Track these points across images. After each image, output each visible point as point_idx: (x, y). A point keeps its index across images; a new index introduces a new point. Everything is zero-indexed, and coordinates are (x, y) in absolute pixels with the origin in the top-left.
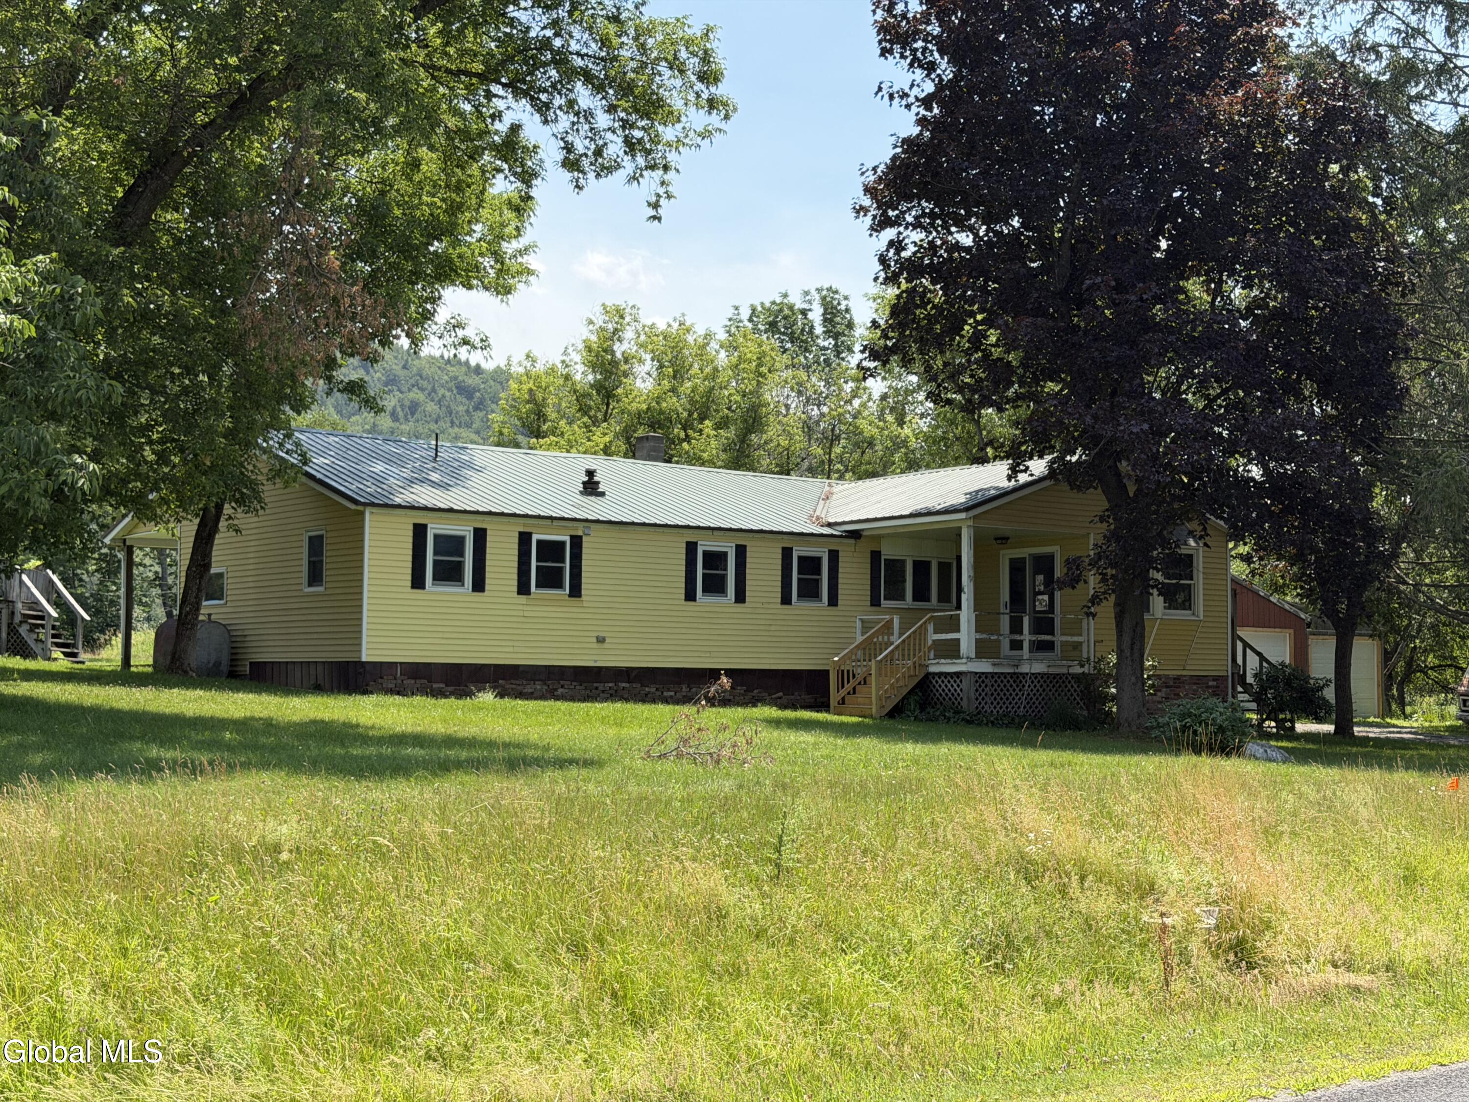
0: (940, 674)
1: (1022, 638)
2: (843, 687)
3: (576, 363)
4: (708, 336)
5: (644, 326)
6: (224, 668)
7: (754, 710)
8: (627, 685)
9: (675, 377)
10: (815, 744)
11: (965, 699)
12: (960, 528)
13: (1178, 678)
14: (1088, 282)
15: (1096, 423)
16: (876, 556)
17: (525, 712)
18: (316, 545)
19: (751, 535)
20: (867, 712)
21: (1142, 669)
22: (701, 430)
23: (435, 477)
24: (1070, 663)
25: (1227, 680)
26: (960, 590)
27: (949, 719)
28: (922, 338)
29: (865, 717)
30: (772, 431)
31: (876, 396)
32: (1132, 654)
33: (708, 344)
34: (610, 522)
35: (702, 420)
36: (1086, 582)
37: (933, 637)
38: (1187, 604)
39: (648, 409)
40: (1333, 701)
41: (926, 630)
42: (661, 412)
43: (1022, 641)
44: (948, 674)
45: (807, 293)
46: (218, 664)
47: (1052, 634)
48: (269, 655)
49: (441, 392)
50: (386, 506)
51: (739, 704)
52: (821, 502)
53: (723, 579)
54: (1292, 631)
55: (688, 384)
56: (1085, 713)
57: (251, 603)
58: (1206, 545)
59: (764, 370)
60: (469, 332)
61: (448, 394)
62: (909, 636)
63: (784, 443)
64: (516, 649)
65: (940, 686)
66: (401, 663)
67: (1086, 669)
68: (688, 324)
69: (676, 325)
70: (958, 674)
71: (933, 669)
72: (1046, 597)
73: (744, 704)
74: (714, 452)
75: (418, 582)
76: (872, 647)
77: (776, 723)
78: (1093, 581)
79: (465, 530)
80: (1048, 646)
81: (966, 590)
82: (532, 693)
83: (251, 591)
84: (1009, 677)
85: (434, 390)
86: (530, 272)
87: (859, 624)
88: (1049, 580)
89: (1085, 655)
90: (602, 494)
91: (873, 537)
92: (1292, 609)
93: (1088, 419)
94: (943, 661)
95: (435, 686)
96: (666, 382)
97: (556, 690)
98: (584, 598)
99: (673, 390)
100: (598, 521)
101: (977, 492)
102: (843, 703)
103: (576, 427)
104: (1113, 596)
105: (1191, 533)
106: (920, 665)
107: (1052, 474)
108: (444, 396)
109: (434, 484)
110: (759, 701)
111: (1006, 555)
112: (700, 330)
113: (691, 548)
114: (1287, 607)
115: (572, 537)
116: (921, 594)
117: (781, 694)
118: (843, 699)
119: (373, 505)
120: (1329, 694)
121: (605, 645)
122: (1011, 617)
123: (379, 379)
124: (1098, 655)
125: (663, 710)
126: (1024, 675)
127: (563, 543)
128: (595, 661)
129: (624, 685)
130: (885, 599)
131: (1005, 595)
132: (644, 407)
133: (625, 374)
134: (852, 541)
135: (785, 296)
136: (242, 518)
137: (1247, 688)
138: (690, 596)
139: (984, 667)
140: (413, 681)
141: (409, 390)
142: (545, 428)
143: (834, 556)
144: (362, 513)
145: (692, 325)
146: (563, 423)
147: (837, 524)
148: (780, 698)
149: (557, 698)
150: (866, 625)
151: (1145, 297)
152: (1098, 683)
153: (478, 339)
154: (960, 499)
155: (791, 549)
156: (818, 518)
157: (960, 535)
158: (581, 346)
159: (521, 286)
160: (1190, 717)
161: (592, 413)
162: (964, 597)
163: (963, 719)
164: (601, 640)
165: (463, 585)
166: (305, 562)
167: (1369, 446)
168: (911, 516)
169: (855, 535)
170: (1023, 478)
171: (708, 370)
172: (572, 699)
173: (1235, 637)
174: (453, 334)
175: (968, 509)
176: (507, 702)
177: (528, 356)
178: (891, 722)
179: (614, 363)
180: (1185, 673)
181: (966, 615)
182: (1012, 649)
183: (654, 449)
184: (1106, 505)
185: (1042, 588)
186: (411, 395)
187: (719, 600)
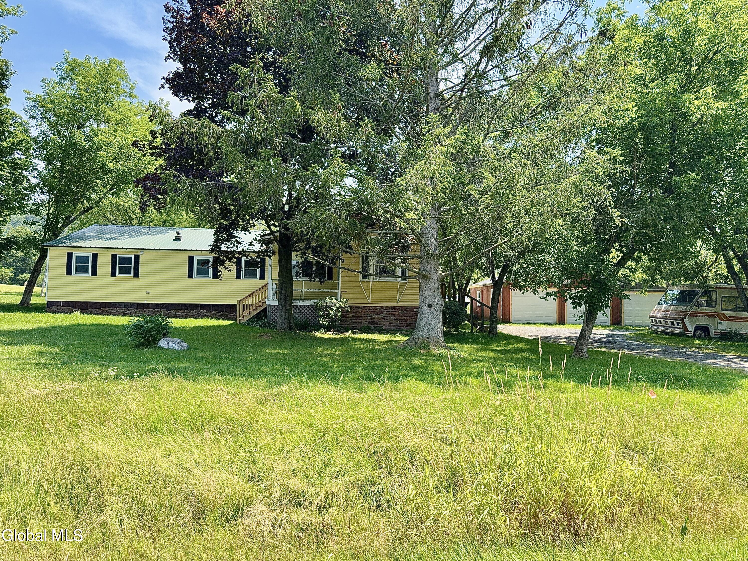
13: (394, 308)
53: (207, 270)
66: (62, 301)
75: (69, 273)
79: (89, 254)
90: (180, 240)
95: (74, 309)
97: (126, 311)
98: (140, 278)
110: (224, 316)
113: (191, 259)
115: (135, 256)
121: (150, 295)
127: (131, 258)
129: (158, 310)
138: (191, 276)
144: (47, 249)
148: (234, 315)
155: (241, 257)
164: (148, 293)
165: (88, 274)
187: (206, 278)
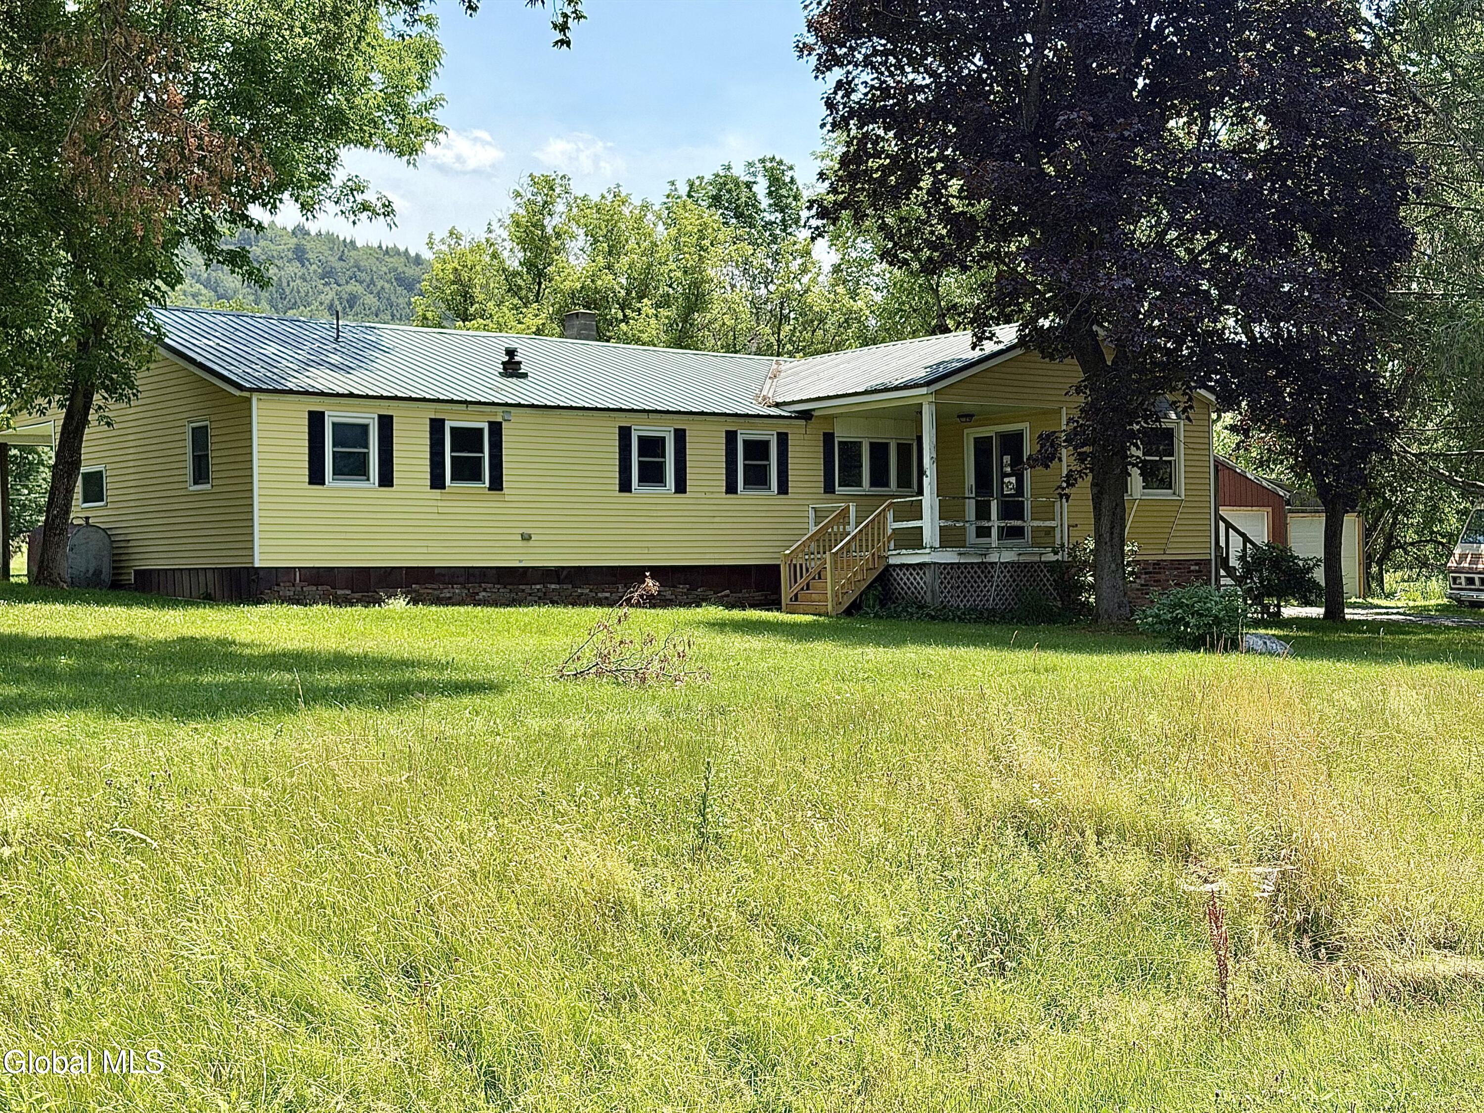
0: (902, 566)
1: (990, 524)
2: (796, 582)
3: (504, 240)
4: (645, 207)
5: (576, 198)
6: (106, 576)
7: (698, 610)
8: (558, 586)
9: (610, 253)
10: (763, 651)
11: (929, 593)
12: (921, 404)
13: (1157, 563)
14: (1062, 118)
15: (1073, 279)
16: (828, 438)
17: (436, 621)
18: (200, 437)
19: (691, 417)
20: (823, 610)
21: (1123, 554)
22: (639, 310)
23: (335, 359)
24: (1042, 550)
25: (1210, 564)
26: (921, 473)
27: (912, 614)
28: (875, 191)
29: (820, 615)
30: (716, 309)
31: (827, 268)
32: (1111, 539)
33: (645, 215)
34: (533, 406)
35: (640, 298)
36: (1060, 460)
37: (893, 525)
38: (1167, 483)
39: (582, 288)
40: (1323, 584)
41: (885, 517)
42: (597, 291)
43: (990, 528)
44: (910, 565)
45: (750, 164)
46: (98, 573)
47: (1022, 518)
48: (152, 562)
49: (380, 283)
50: (275, 391)
51: (681, 605)
52: (769, 381)
53: (661, 467)
54: (1270, 509)
55: (625, 260)
56: (1059, 604)
57: (132, 504)
58: (1188, 418)
59: (706, 243)
60: (370, 196)
61: (387, 286)
62: (867, 525)
63: (730, 323)
64: (430, 550)
65: (902, 577)
66: (299, 568)
67: (1059, 557)
68: (623, 195)
69: (610, 197)
70: (921, 565)
71: (892, 561)
72: (1013, 480)
73: (687, 604)
74: (654, 333)
75: (316, 477)
76: (827, 537)
77: (721, 626)
78: (1067, 459)
79: (369, 417)
80: (1017, 533)
81: (928, 473)
82: (450, 598)
83: (132, 491)
84: (976, 568)
85: (372, 282)
86: (436, 129)
87: (812, 514)
88: (1017, 460)
89: (1058, 541)
90: (525, 376)
91: (825, 418)
92: (1271, 486)
93: (1064, 275)
94: (904, 551)
95: (339, 592)
96: (600, 258)
97: (477, 594)
98: (505, 491)
99: (609, 267)
100: (519, 405)
101: (938, 365)
102: (796, 600)
103: (505, 309)
104: (1090, 476)
105: (1173, 405)
106: (879, 557)
107: (1022, 341)
108: (383, 288)
109: (334, 367)
110: (704, 600)
111: (971, 434)
112: (636, 201)
113: (625, 434)
114: (1264, 483)
115: (491, 424)
116: (879, 478)
117: (727, 592)
118: (796, 595)
119: (260, 390)
120: (1319, 575)
121: (531, 543)
122: (977, 501)
123: (315, 271)
124: (1073, 541)
125: (595, 614)
126: (993, 564)
127: (481, 430)
128: (520, 561)
129: (553, 586)
130: (840, 486)
131: (970, 479)
132: (578, 285)
133: (557, 251)
134: (803, 422)
135: (729, 168)
136: (114, 409)
137: (1231, 572)
138: (625, 486)
139: (949, 557)
140: (315, 588)
141: (347, 283)
142: (472, 310)
143: (783, 439)
144: (249, 400)
145: (628, 195)
146: (491, 304)
147: (785, 404)
148: (727, 596)
149: (477, 603)
150: (819, 514)
151: (1126, 134)
152: (1073, 571)
153: (379, 204)
154: (921, 374)
155: (736, 432)
156: (764, 398)
157: (921, 413)
158: (508, 221)
159: (428, 145)
160: (1181, 607)
161: (524, 292)
162: (926, 481)
163: (927, 615)
164: (526, 538)
165: (368, 480)
166: (189, 457)
167: (1368, 302)
168: (866, 392)
169: (806, 415)
170: (989, 347)
171: (645, 244)
172: (496, 604)
173: (1219, 518)
174: (352, 199)
175: (928, 384)
176: (420, 609)
177: (451, 234)
178: (848, 620)
179: (545, 239)
180: (1164, 557)
181: (929, 500)
182: (978, 536)
183: (586, 327)
184: (1082, 376)
185: (1008, 469)
186: (349, 288)
187: (657, 490)
